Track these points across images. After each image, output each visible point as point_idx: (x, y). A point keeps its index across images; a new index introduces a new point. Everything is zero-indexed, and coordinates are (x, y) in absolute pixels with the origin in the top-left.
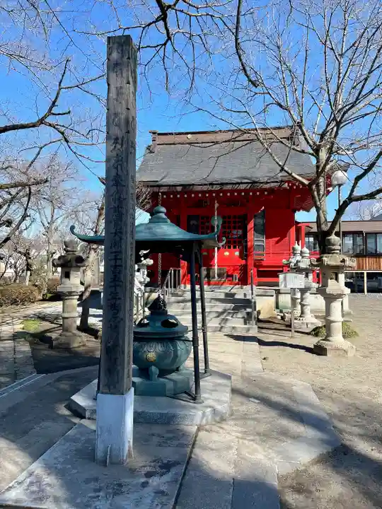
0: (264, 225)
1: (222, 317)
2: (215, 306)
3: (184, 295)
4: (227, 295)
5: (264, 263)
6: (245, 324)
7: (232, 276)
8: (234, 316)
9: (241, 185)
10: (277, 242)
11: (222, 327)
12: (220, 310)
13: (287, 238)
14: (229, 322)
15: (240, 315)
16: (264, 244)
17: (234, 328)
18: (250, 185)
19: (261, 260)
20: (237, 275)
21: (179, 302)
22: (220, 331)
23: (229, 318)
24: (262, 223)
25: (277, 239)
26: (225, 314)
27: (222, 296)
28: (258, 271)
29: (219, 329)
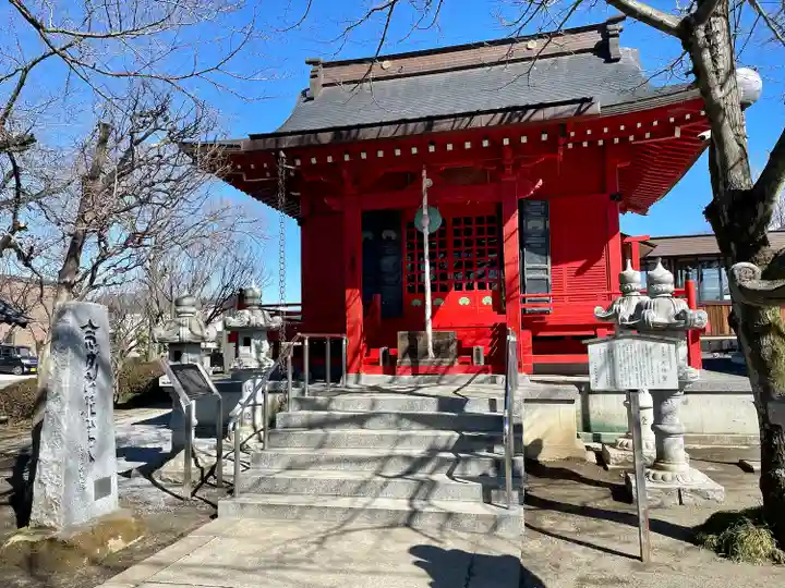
0: (545, 234)
1: (420, 475)
2: (403, 438)
3: (333, 405)
4: (445, 403)
5: (550, 320)
6: (487, 500)
7: (470, 352)
8: (457, 472)
9: (477, 118)
10: (580, 272)
11: (414, 513)
12: (417, 451)
13: (602, 262)
14: (437, 493)
15: (474, 469)
16: (549, 277)
17: (450, 515)
18: (500, 115)
19: (545, 312)
20: (481, 350)
21: (310, 426)
22: (408, 525)
23: (440, 477)
24: (541, 227)
25: (579, 264)
26: (429, 467)
27: (430, 409)
28: (535, 339)
29: (402, 519)
